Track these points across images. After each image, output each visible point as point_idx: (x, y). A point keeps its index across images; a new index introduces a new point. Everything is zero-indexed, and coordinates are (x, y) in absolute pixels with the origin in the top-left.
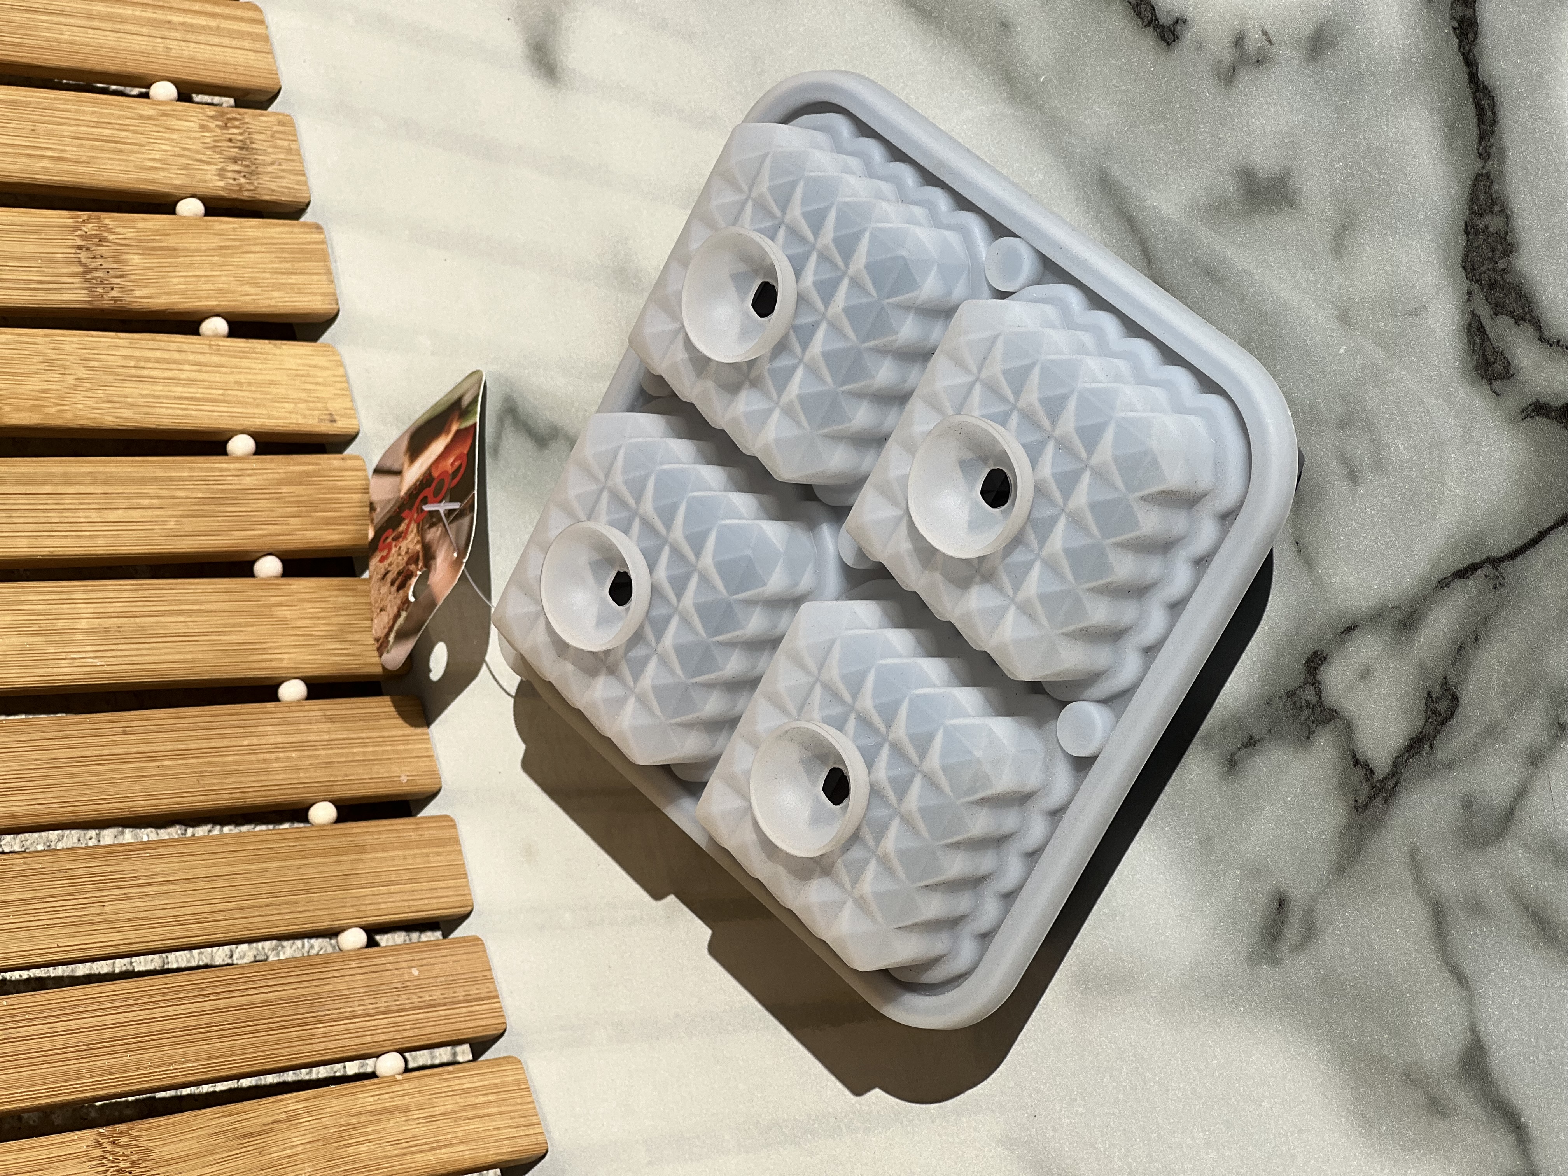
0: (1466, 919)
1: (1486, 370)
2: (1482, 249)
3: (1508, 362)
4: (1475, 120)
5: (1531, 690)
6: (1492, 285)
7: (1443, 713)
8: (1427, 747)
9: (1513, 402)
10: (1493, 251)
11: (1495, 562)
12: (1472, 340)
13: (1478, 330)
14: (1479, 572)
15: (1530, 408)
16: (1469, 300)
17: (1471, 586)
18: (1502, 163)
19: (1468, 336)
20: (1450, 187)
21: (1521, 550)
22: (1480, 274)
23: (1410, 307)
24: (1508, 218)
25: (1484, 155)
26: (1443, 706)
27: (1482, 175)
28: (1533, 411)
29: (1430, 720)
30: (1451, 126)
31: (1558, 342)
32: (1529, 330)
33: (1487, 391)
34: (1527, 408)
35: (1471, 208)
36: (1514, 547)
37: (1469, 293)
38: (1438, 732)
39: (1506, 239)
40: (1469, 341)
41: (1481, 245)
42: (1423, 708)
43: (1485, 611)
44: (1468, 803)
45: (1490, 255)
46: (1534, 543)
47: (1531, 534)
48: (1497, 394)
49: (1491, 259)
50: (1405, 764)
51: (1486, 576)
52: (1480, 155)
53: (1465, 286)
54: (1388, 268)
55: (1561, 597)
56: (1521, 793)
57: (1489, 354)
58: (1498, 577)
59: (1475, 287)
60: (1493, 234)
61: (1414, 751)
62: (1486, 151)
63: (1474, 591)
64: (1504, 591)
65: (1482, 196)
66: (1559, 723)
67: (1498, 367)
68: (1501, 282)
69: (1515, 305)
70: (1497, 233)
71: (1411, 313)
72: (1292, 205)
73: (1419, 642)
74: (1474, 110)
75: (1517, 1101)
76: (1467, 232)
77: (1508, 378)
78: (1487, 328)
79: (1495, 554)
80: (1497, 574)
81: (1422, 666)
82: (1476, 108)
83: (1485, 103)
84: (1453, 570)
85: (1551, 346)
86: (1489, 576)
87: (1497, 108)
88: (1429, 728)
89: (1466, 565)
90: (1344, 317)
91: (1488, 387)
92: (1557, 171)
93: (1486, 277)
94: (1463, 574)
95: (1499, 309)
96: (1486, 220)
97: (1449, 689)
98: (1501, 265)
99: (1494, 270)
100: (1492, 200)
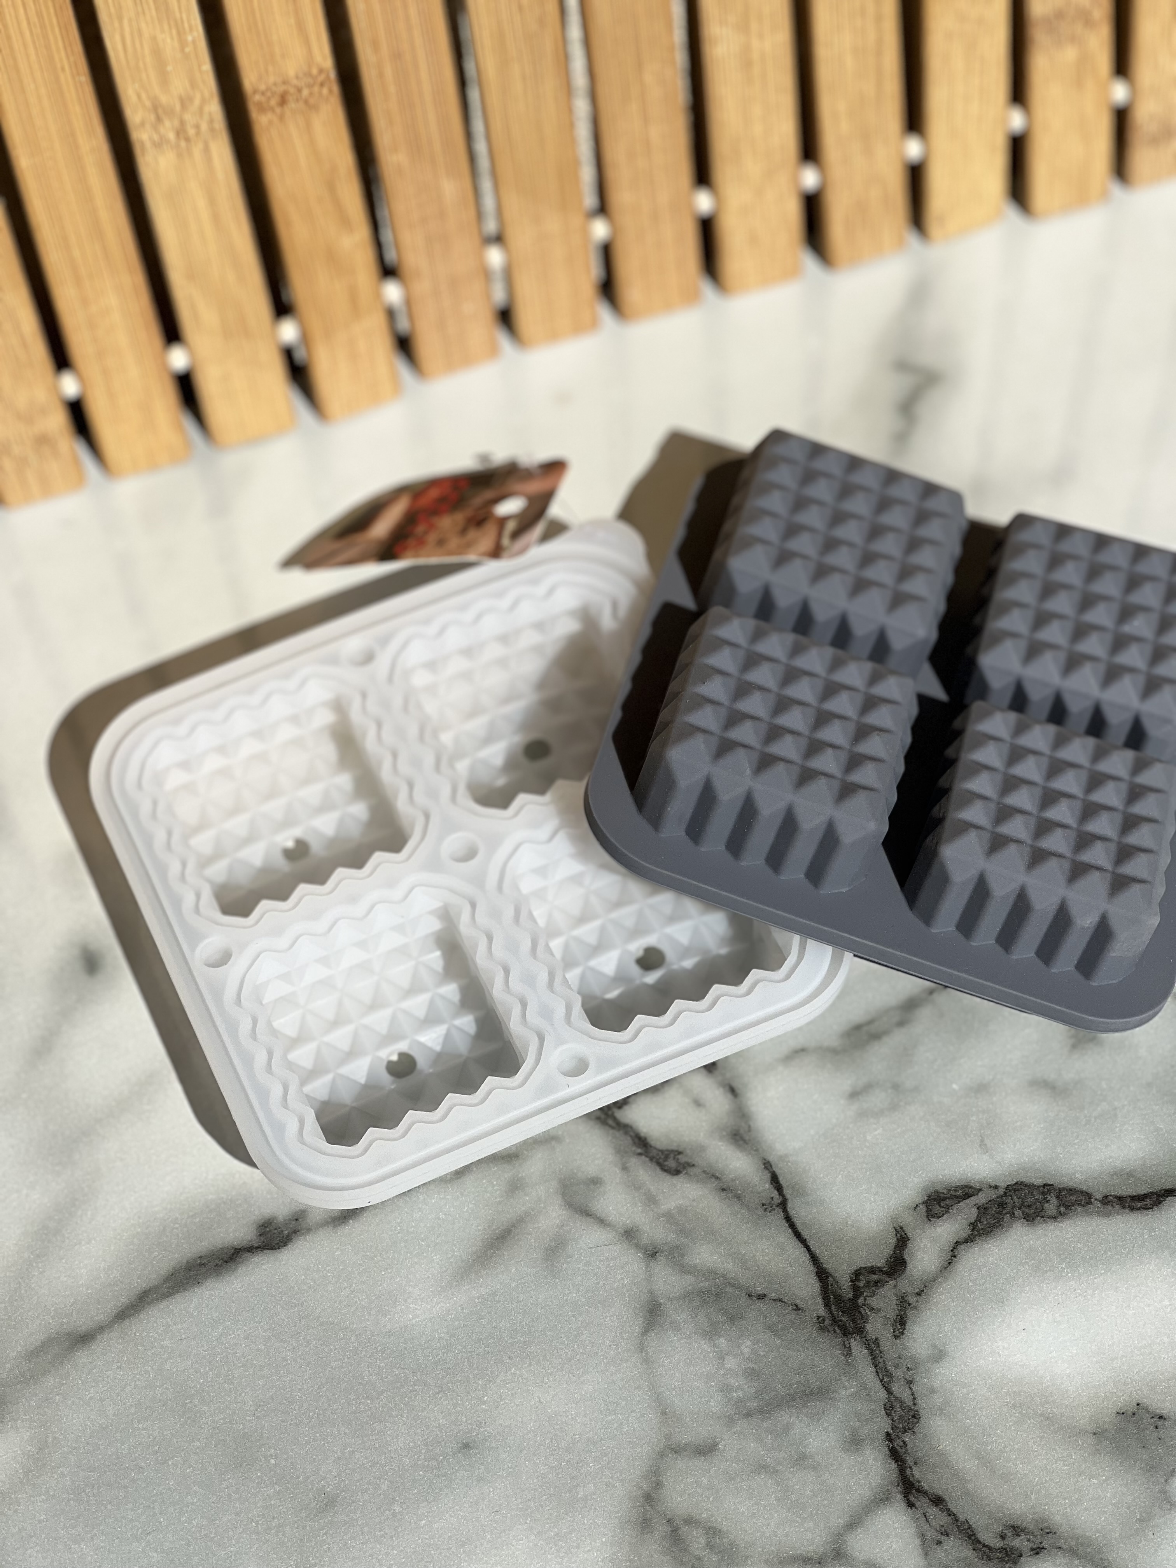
0: (506, 1179)
1: (934, 1200)
2: (1031, 1198)
3: (940, 1217)
4: (1134, 1194)
5: (682, 1231)
6: (1002, 1205)
7: (666, 1163)
8: (639, 1151)
9: (909, 1221)
10: (1029, 1206)
11: (783, 1205)
12: (958, 1189)
13: (967, 1194)
14: (776, 1192)
15: (903, 1234)
16: (991, 1187)
17: (765, 1187)
18: (1099, 1214)
19: (962, 1186)
20: (1081, 1173)
21: (792, 1226)
22: (1011, 1196)
23: (987, 1141)
24: (1055, 1218)
25: (1106, 1200)
26: (671, 1163)
27: (1090, 1198)
28: (901, 1236)
29: (660, 1153)
30: (1130, 1174)
31: (955, 1256)
32: (965, 1233)
33: (919, 1200)
34: (904, 1231)
35: (1064, 1189)
36: (795, 1220)
37: (996, 1187)
38: (651, 1159)
39: (1038, 1216)
40: (958, 1186)
41: (1034, 1197)
42: (670, 1148)
43: (745, 1196)
44: (595, 1182)
45: (1026, 1204)
46: (798, 1235)
47: (805, 1233)
48: (915, 1208)
49: (1022, 1204)
50: (626, 1133)
51: (772, 1198)
52: (1106, 1197)
53: (1002, 1185)
54: (1018, 1124)
55: (754, 1256)
56: (602, 1222)
57: (947, 1202)
58: (771, 1207)
59: (1001, 1192)
60: (1042, 1206)
61: (636, 1140)
62: (1109, 1202)
63: (761, 1189)
64: (760, 1212)
65: (1073, 1198)
66: (657, 1253)
67: (936, 1209)
68: (1004, 1212)
69: (985, 1223)
70: (1043, 1209)
71: (982, 1141)
72: (1074, 1047)
73: (722, 1145)
74: (1143, 1192)
75: (366, 1217)
76: (1045, 1186)
77: (927, 1216)
78: (968, 1201)
79: (790, 1205)
80: (774, 1207)
81: (702, 1148)
82: (1144, 1194)
83: (1148, 1202)
84: (778, 1172)
85: (952, 1250)
86: (773, 1200)
87: (1144, 1211)
88: (654, 1153)
89: (781, 1182)
90: (981, 1089)
91: (921, 1202)
92: (1091, 1258)
93: (1009, 1200)
94: (775, 1179)
95: (982, 1210)
96: (1054, 1201)
97: (684, 1168)
98: (1018, 1213)
99: (1013, 1207)
100: (1070, 1206)
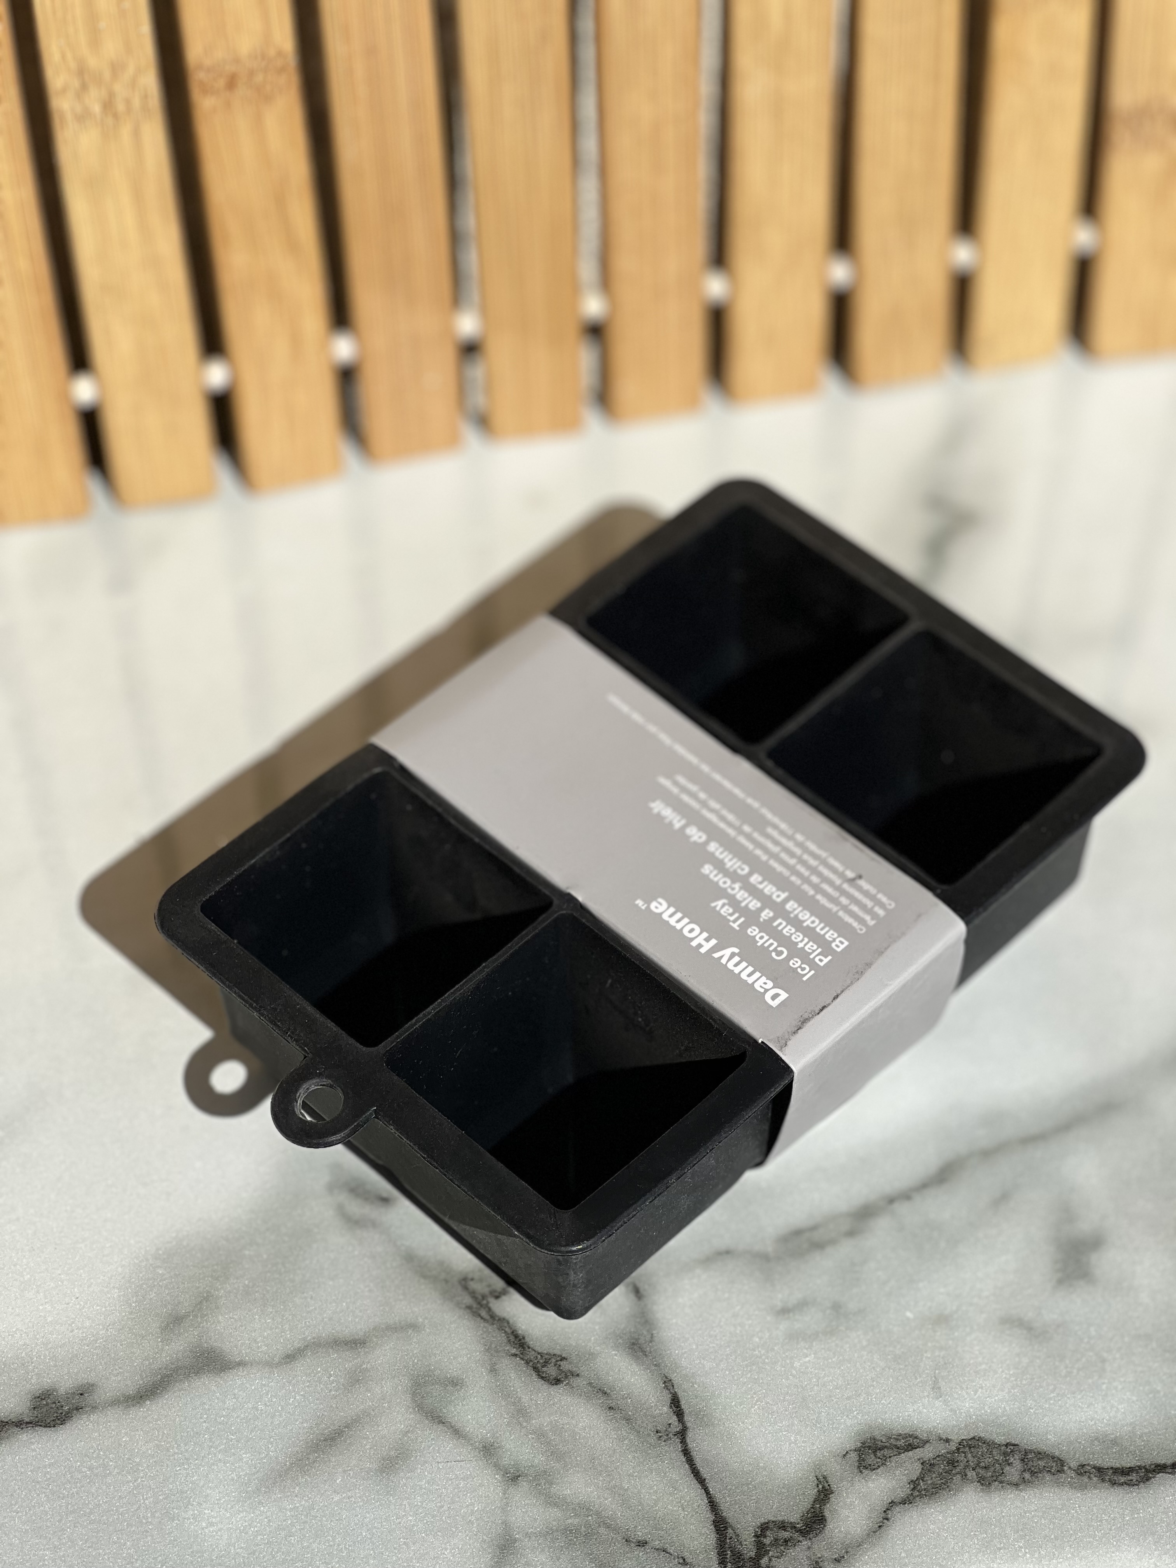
0: (346, 1369)
1: (869, 1447)
2: (989, 1458)
3: (874, 1470)
4: (1118, 1465)
5: (554, 1453)
6: (952, 1463)
7: (545, 1369)
8: (514, 1351)
9: (835, 1470)
10: (985, 1467)
11: (682, 1434)
12: (900, 1438)
13: (910, 1445)
14: (675, 1418)
15: (826, 1485)
16: (941, 1439)
17: (664, 1410)
18: (1072, 1486)
19: (905, 1434)
20: (1054, 1434)
21: (690, 1461)
22: (964, 1453)
23: (942, 1384)
24: (1017, 1485)
25: (1082, 1470)
26: (551, 1371)
27: (1063, 1466)
28: (823, 1487)
29: (539, 1356)
30: (1115, 1442)
31: (887, 1519)
32: (902, 1493)
33: (850, 1445)
34: (827, 1482)
35: (1031, 1451)
36: (694, 1454)
37: (947, 1441)
38: (527, 1363)
39: (995, 1481)
40: (900, 1435)
41: (993, 1457)
42: (551, 1351)
43: (636, 1420)
44: (455, 1383)
45: (982, 1464)
46: (696, 1473)
47: (704, 1472)
48: (844, 1455)
49: (978, 1465)
50: (501, 1329)
51: (670, 1424)
52: (1083, 1466)
53: (955, 1438)
54: (983, 1366)
55: (639, 1492)
56: (457, 1433)
57: (886, 1452)
58: (667, 1435)
59: (953, 1447)
60: (1002, 1469)
61: (512, 1338)
62: (1085, 1472)
63: (658, 1411)
64: (653, 1439)
65: (1042, 1463)
66: (519, 1476)
67: (871, 1459)
68: (954, 1472)
69: (929, 1482)
70: (1003, 1473)
71: (936, 1382)
72: (1060, 1282)
73: (616, 1355)
74: (1129, 1465)
75: (167, 1399)
76: (1007, 1445)
77: (859, 1467)
78: (910, 1453)
79: (690, 1435)
80: (671, 1435)
81: (592, 1356)
82: (1130, 1468)
83: (1134, 1477)
84: (681, 1394)
85: (885, 1512)
86: (669, 1427)
87: (1127, 1487)
88: (531, 1355)
89: (683, 1407)
90: (941, 1320)
91: (853, 1448)
92: (1056, 1538)
93: (961, 1457)
94: (675, 1402)
95: (928, 1466)
96: (1017, 1464)
97: (566, 1377)
98: (971, 1474)
99: (966, 1467)
100: (1036, 1472)
